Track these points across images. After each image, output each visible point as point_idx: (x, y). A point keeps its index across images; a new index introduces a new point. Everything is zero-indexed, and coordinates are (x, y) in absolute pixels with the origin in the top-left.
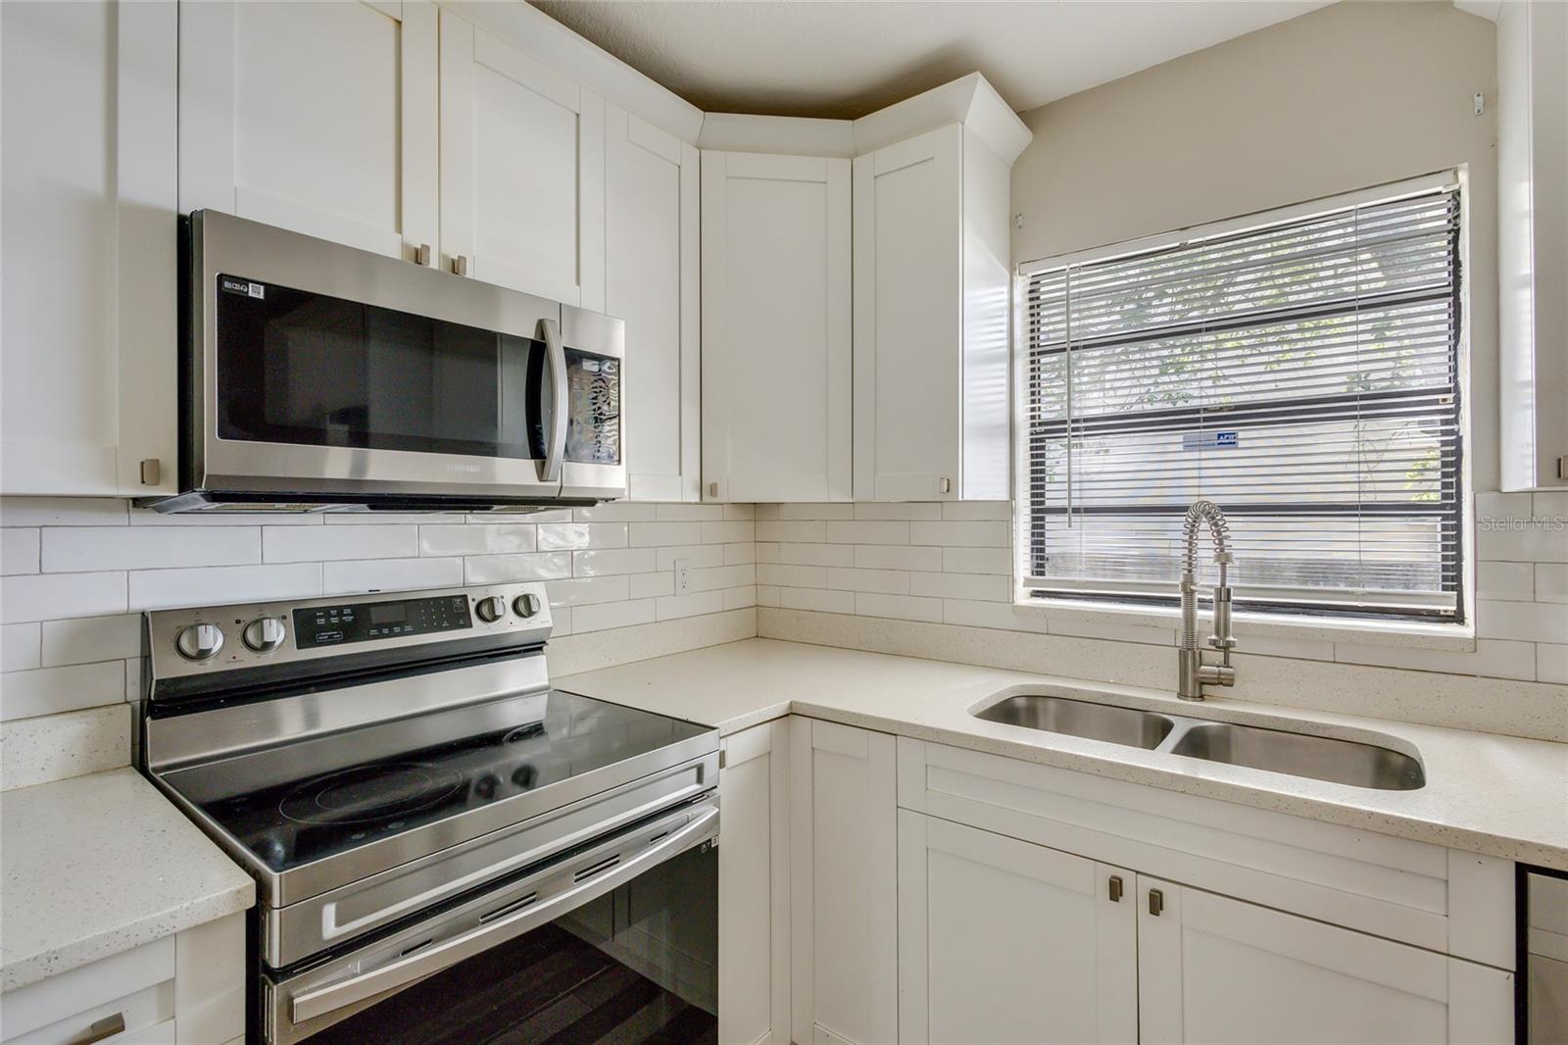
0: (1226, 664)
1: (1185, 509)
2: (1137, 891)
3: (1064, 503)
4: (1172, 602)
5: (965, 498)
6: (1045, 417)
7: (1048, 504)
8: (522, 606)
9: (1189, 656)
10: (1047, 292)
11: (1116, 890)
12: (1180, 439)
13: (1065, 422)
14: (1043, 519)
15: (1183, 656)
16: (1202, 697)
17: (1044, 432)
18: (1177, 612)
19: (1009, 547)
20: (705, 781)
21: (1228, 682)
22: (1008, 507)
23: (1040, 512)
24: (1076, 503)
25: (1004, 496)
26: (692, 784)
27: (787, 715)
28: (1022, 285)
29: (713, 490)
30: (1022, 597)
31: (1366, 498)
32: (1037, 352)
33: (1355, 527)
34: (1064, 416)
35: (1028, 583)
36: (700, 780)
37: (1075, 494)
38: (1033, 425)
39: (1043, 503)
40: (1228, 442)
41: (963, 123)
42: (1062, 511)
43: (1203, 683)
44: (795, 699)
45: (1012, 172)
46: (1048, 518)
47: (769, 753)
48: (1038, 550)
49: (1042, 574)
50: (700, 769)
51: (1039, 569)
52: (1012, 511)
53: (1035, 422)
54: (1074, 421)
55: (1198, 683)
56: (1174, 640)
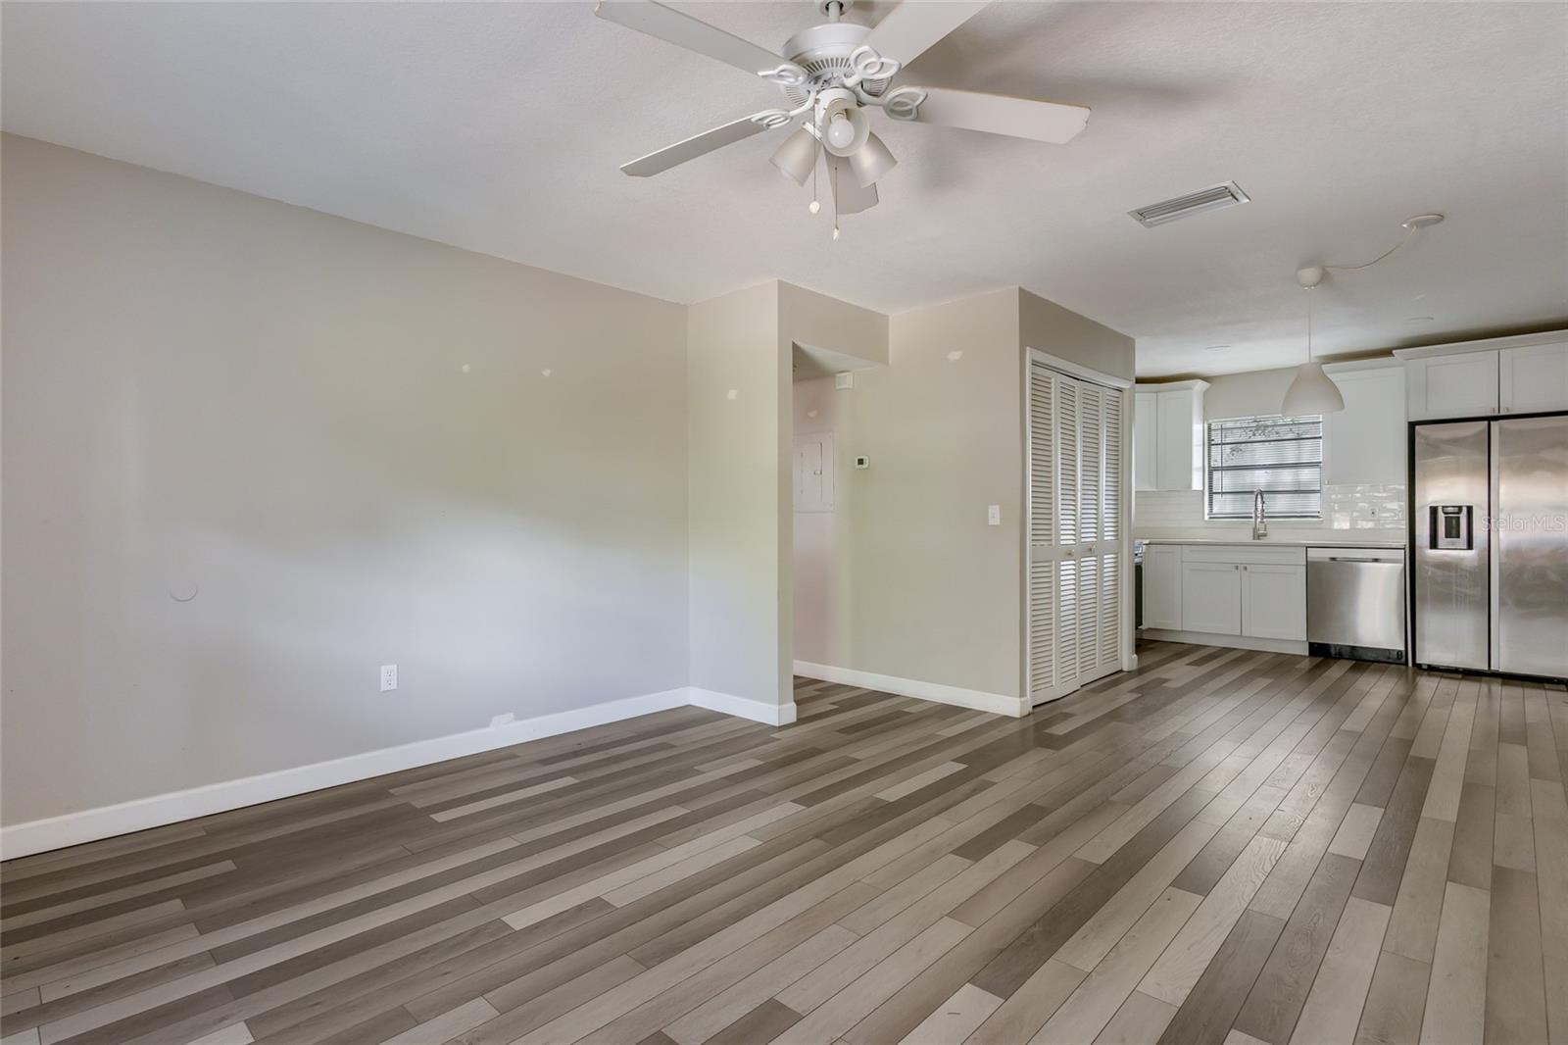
0: (1265, 531)
1: (1254, 492)
2: (1241, 567)
3: (1218, 491)
4: (1252, 517)
5: (1191, 490)
6: (1213, 467)
7: (1214, 490)
9: (1255, 530)
10: (1213, 427)
11: (1237, 568)
14: (1212, 495)
16: (1259, 540)
17: (1212, 470)
18: (1253, 520)
19: (1203, 504)
21: (1265, 535)
22: (1203, 492)
23: (1211, 493)
24: (1222, 491)
25: (1202, 490)
28: (1206, 426)
30: (1207, 518)
32: (1210, 445)
35: (1209, 514)
37: (1221, 488)
38: (1209, 468)
41: (1193, 390)
42: (1216, 493)
46: (1214, 495)
49: (1212, 512)
51: (1211, 509)
53: (1209, 466)
55: (1258, 536)
56: (1253, 527)
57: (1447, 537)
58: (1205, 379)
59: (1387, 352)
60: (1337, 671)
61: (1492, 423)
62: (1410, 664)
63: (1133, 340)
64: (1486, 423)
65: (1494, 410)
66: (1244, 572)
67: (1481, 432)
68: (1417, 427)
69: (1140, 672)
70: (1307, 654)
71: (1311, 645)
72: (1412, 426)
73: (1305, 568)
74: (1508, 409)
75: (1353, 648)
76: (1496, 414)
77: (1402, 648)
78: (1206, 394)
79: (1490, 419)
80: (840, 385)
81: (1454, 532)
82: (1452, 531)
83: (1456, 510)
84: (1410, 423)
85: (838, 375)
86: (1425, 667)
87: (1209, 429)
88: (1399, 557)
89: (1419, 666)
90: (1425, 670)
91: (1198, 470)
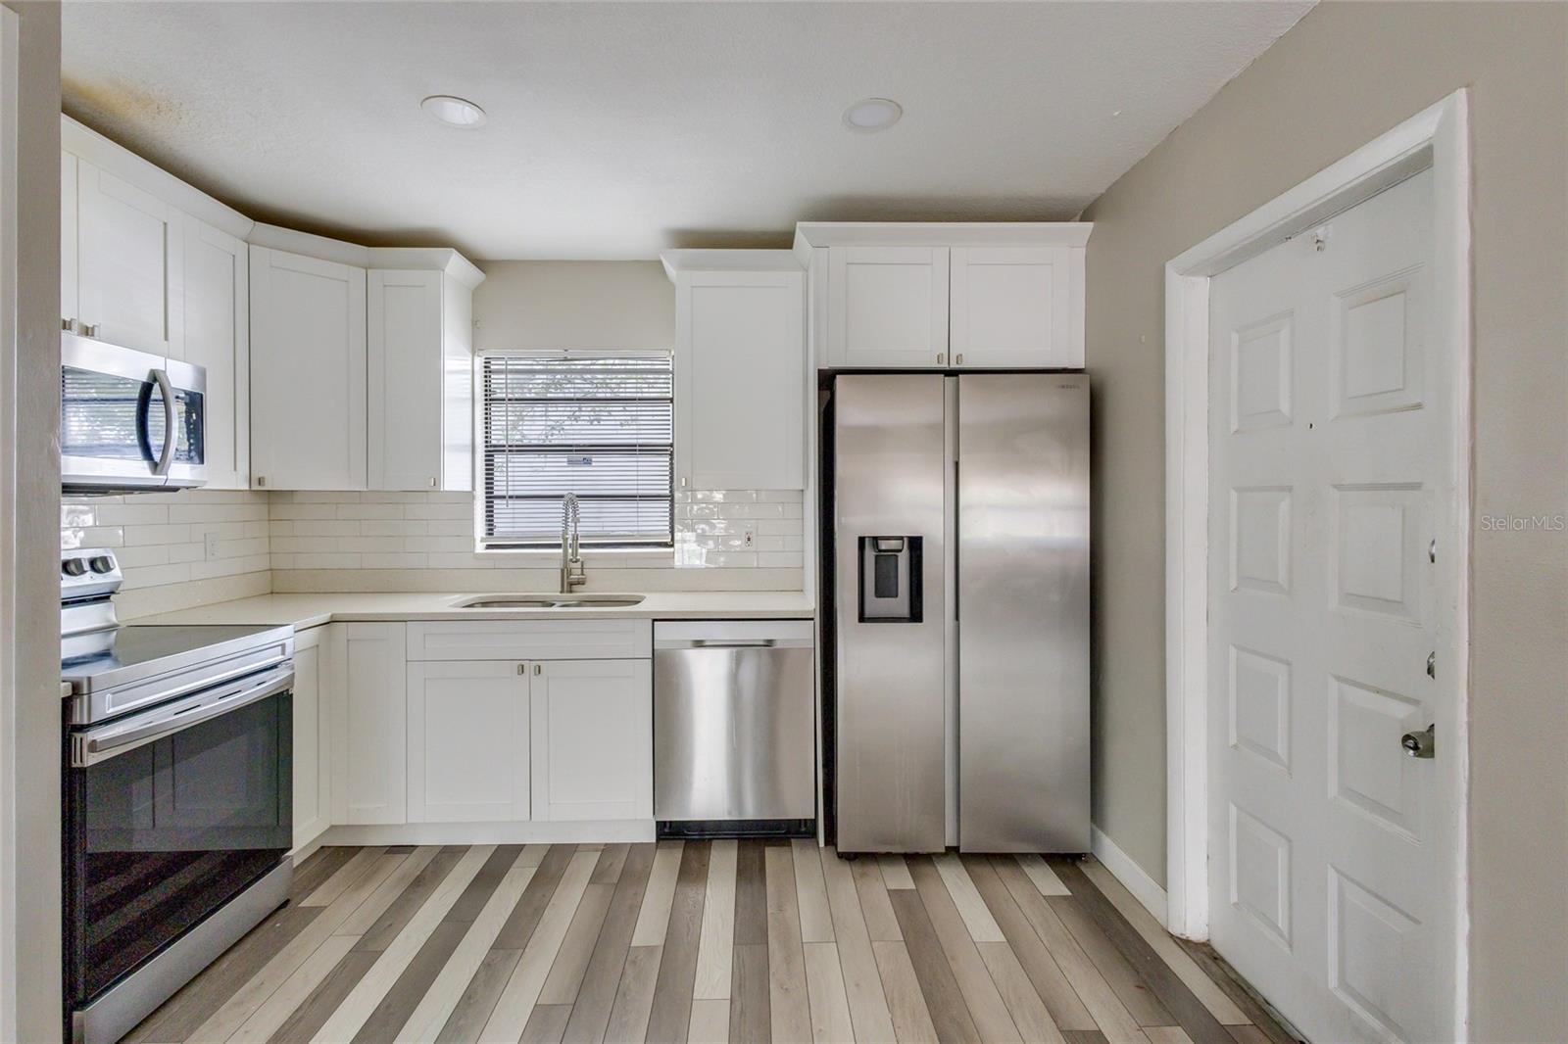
0: (582, 574)
1: (562, 496)
2: (529, 667)
3: (504, 493)
4: (558, 546)
5: (446, 489)
6: (495, 443)
7: (496, 493)
8: (99, 565)
9: (565, 572)
10: (494, 365)
11: (522, 669)
12: (566, 460)
13: (504, 446)
14: (492, 502)
15: (562, 571)
16: (571, 592)
17: (491, 451)
18: (560, 551)
19: (472, 518)
20: (287, 653)
21: (581, 582)
22: (471, 492)
23: (490, 498)
24: (510, 493)
25: (469, 489)
26: (278, 655)
27: (328, 623)
28: (479, 362)
29: (260, 481)
30: (480, 548)
31: (641, 492)
32: (489, 400)
33: (635, 505)
34: (503, 442)
35: (482, 540)
36: (283, 653)
37: (510, 488)
38: (487, 446)
39: (492, 493)
40: (588, 462)
41: (443, 270)
42: (503, 497)
43: (571, 585)
44: (334, 612)
45: (473, 294)
46: (496, 501)
47: (318, 646)
48: (489, 521)
49: (492, 534)
50: (283, 646)
51: (490, 532)
52: (474, 497)
53: (487, 444)
54: (510, 446)
55: (569, 584)
56: (559, 565)
57: (879, 596)
65: (941, 358)
66: (535, 679)
70: (654, 844)
71: (661, 826)
73: (648, 666)
77: (810, 811)
81: (888, 583)
83: (892, 545)
84: (823, 372)
87: (488, 371)
91: (458, 448)
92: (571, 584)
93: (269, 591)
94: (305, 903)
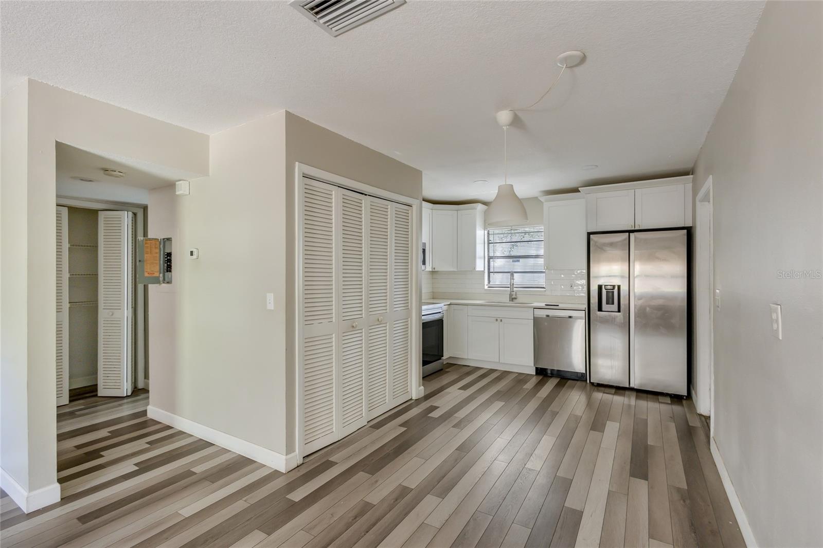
0: (516, 296)
1: (509, 272)
2: (499, 320)
4: (509, 287)
5: (477, 270)
6: (490, 256)
9: (511, 295)
10: (490, 233)
11: (497, 320)
12: (511, 260)
13: (494, 256)
16: (512, 301)
17: (490, 258)
18: (509, 289)
19: (484, 279)
21: (516, 299)
23: (489, 273)
24: (495, 271)
25: (483, 270)
26: (441, 310)
27: (449, 304)
28: (486, 232)
29: (434, 269)
30: (486, 287)
31: (535, 271)
32: (489, 243)
35: (487, 285)
37: (495, 269)
39: (490, 271)
40: (519, 261)
41: (477, 210)
42: (493, 272)
44: (450, 302)
45: (484, 213)
46: (491, 273)
47: (448, 309)
48: (489, 279)
49: (490, 284)
51: (489, 282)
52: (484, 272)
53: (488, 256)
55: (512, 299)
56: (509, 293)
57: (607, 304)
58: (485, 203)
59: (576, 190)
60: (551, 384)
61: (631, 234)
62: (588, 382)
63: (421, 172)
64: (628, 234)
65: (632, 226)
66: (501, 323)
67: (625, 240)
68: (591, 236)
69: (427, 397)
70: (535, 374)
71: (537, 369)
72: (589, 234)
73: (533, 321)
74: (639, 225)
75: (558, 371)
76: (633, 229)
77: (584, 372)
78: (486, 214)
79: (630, 232)
80: (178, 191)
81: (611, 300)
82: (610, 301)
83: (611, 287)
84: (588, 233)
85: (177, 183)
86: (596, 385)
87: (488, 234)
88: (582, 316)
89: (592, 384)
90: (596, 386)
91: (480, 258)
92: (513, 299)
93: (432, 297)
94: (447, 370)
